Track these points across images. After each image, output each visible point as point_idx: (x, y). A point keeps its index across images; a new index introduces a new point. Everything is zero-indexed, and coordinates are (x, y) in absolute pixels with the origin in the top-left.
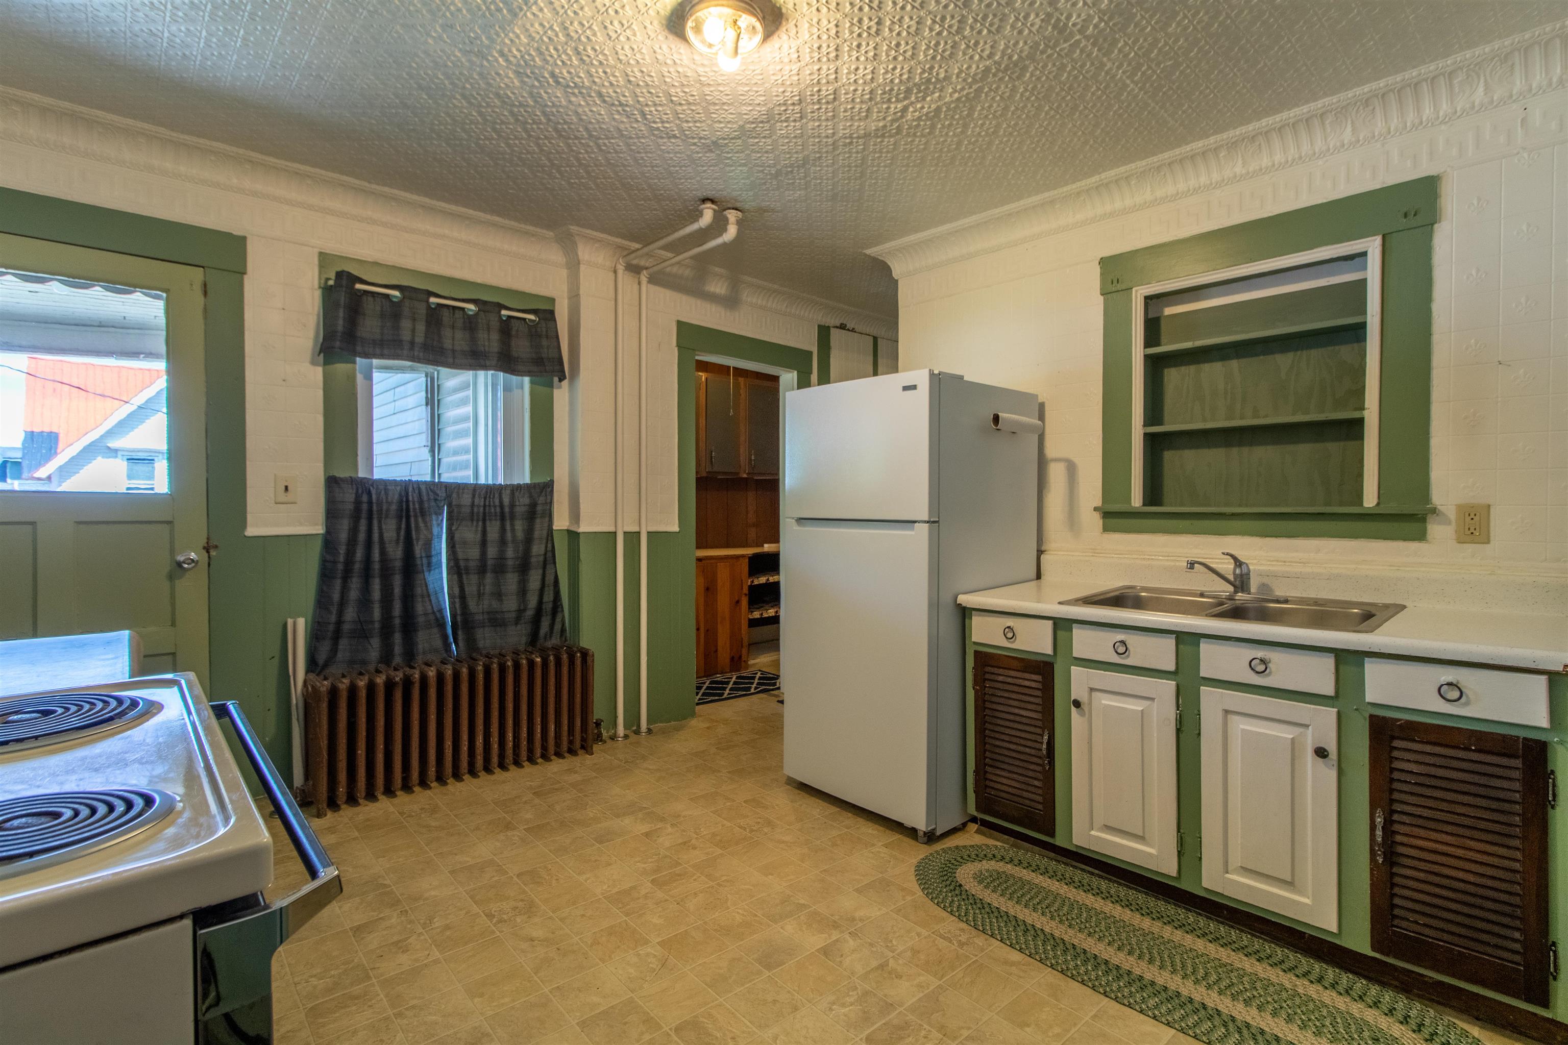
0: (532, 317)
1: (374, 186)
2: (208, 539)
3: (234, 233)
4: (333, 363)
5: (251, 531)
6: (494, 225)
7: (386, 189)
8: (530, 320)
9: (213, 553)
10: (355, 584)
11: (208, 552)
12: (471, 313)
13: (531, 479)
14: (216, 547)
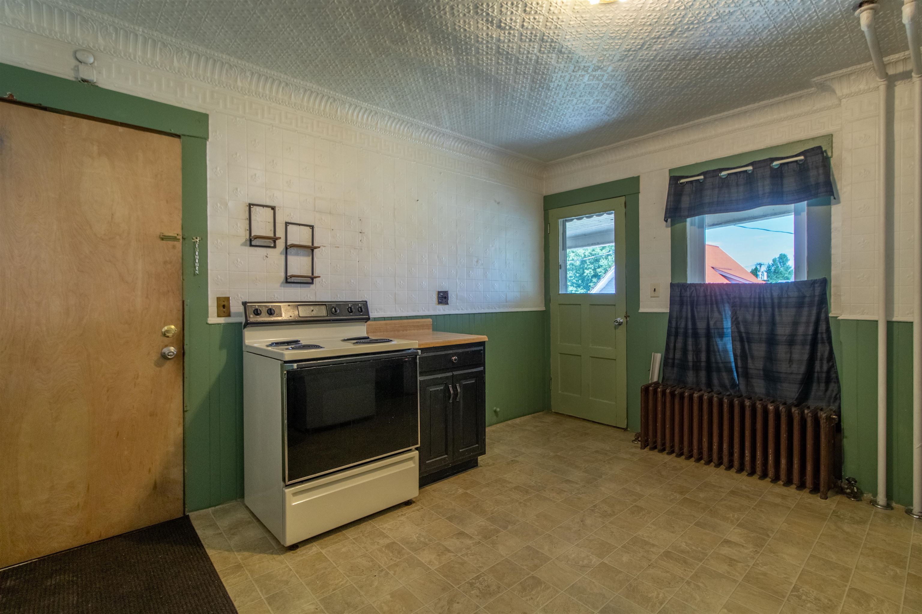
0: (802, 158)
1: (685, 124)
2: (626, 312)
3: (635, 176)
4: (675, 225)
5: (641, 310)
6: (765, 106)
7: (691, 123)
8: (801, 160)
9: (628, 319)
10: (680, 340)
11: (626, 318)
12: (750, 172)
13: (807, 278)
14: (629, 316)
